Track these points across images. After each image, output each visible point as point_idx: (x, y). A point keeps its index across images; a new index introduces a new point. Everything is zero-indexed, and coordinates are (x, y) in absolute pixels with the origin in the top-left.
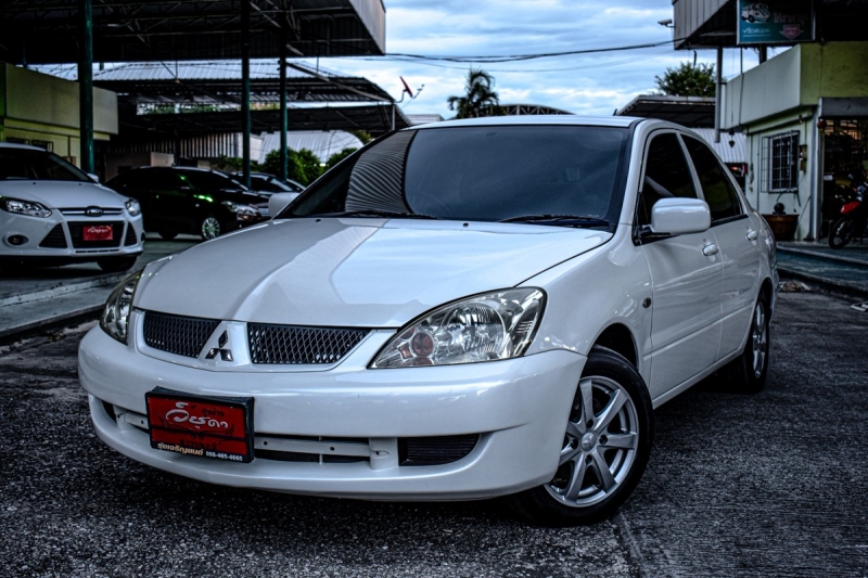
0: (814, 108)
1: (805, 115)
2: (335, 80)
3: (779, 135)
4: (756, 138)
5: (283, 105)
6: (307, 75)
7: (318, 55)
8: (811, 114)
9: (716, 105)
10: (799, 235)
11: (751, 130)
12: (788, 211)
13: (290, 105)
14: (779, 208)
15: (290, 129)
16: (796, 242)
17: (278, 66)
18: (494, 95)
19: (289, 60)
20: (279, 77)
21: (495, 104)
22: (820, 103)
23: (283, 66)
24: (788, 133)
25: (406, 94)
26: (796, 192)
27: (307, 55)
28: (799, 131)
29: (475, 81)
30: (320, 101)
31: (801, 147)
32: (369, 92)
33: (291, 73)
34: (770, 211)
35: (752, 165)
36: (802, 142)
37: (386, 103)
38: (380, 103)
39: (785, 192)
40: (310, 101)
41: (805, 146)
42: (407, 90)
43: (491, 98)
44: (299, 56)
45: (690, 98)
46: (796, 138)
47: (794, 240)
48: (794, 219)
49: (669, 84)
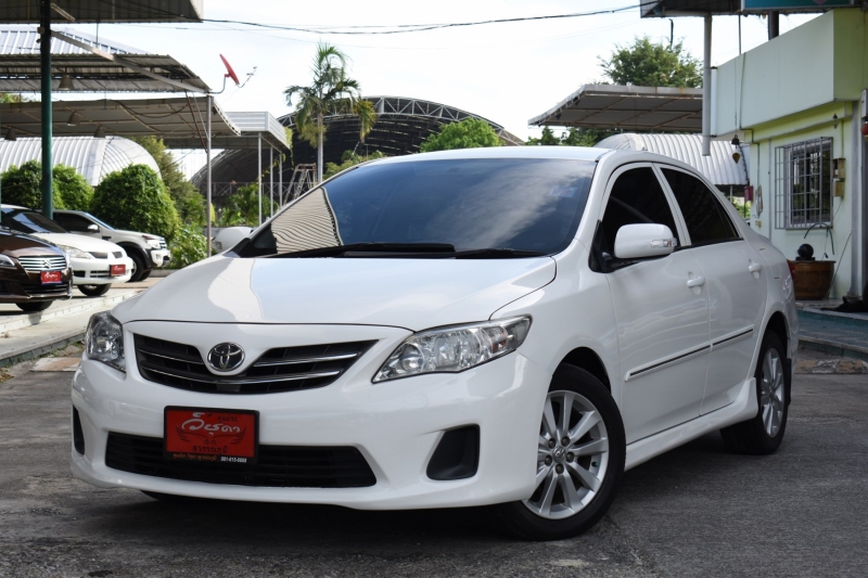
0: (855, 104)
1: (841, 114)
2: (122, 59)
3: (802, 143)
4: (764, 148)
5: (46, 96)
6: (81, 51)
7: (98, 18)
8: (850, 112)
9: (704, 99)
10: (835, 293)
11: (757, 137)
12: (818, 256)
13: (55, 97)
14: (806, 251)
15: (56, 134)
16: (831, 302)
17: (38, 36)
18: (353, 84)
19: (54, 27)
20: (38, 52)
21: (356, 96)
22: (864, 98)
23: (46, 37)
24: (816, 141)
25: (230, 79)
26: (829, 228)
27: (79, 20)
28: (832, 138)
29: (324, 62)
30: (95, 90)
31: (836, 161)
32: (173, 77)
33: (57, 47)
34: (793, 256)
35: (760, 188)
36: (836, 155)
37: (199, 94)
38: (190, 95)
39: (812, 228)
40: (78, 90)
41: (842, 160)
42: (231, 74)
43: (351, 88)
44: (69, 22)
45: (661, 90)
46: (827, 149)
47: (828, 298)
48: (827, 268)
49: (618, 68)
